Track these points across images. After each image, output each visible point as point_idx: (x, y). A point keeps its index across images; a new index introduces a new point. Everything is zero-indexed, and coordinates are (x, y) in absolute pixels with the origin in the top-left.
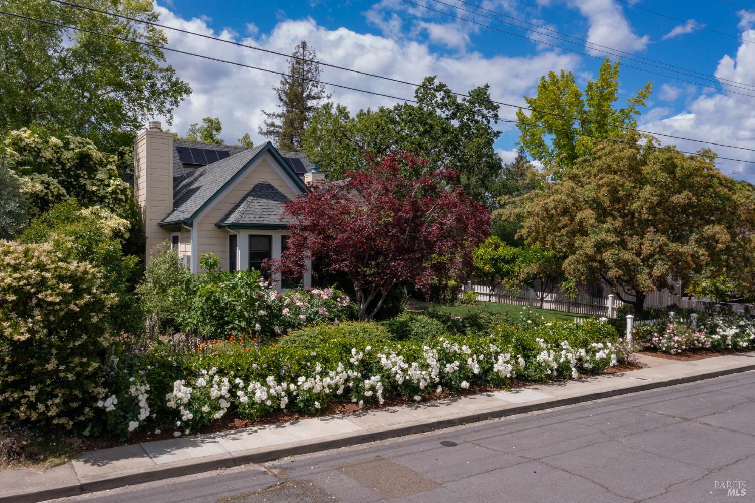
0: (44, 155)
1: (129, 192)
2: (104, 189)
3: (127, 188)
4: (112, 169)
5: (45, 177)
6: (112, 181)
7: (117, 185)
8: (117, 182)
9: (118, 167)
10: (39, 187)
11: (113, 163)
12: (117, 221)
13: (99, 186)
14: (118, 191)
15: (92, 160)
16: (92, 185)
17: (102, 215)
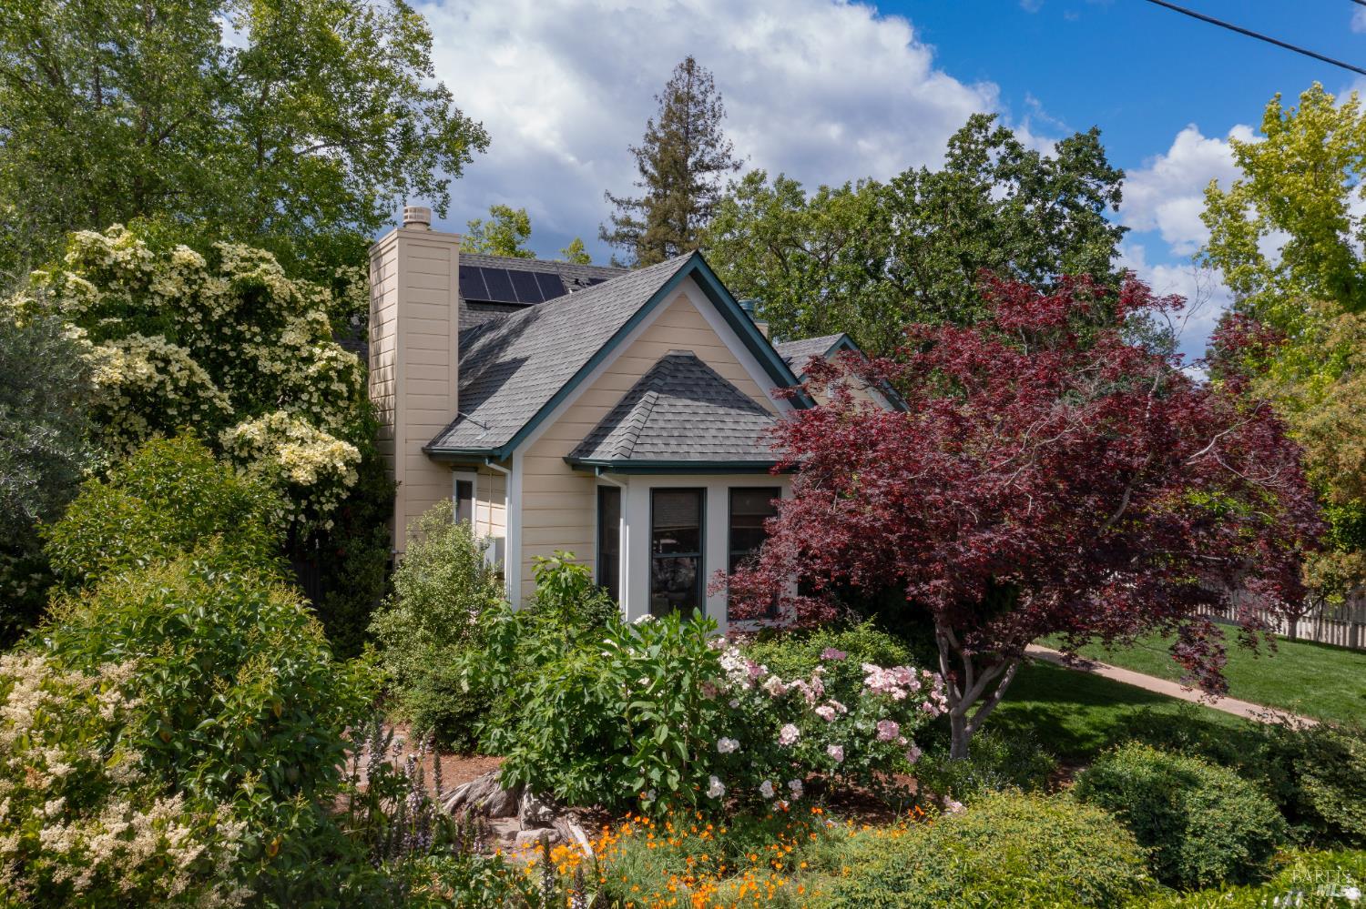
0: (159, 288)
1: (356, 376)
2: (299, 369)
3: (352, 366)
4: (318, 322)
5: (158, 343)
6: (317, 351)
7: (330, 359)
8: (328, 353)
9: (333, 314)
10: (144, 368)
11: (322, 307)
12: (329, 448)
13: (287, 361)
14: (332, 373)
15: (272, 300)
16: (273, 360)
17: (294, 433)
